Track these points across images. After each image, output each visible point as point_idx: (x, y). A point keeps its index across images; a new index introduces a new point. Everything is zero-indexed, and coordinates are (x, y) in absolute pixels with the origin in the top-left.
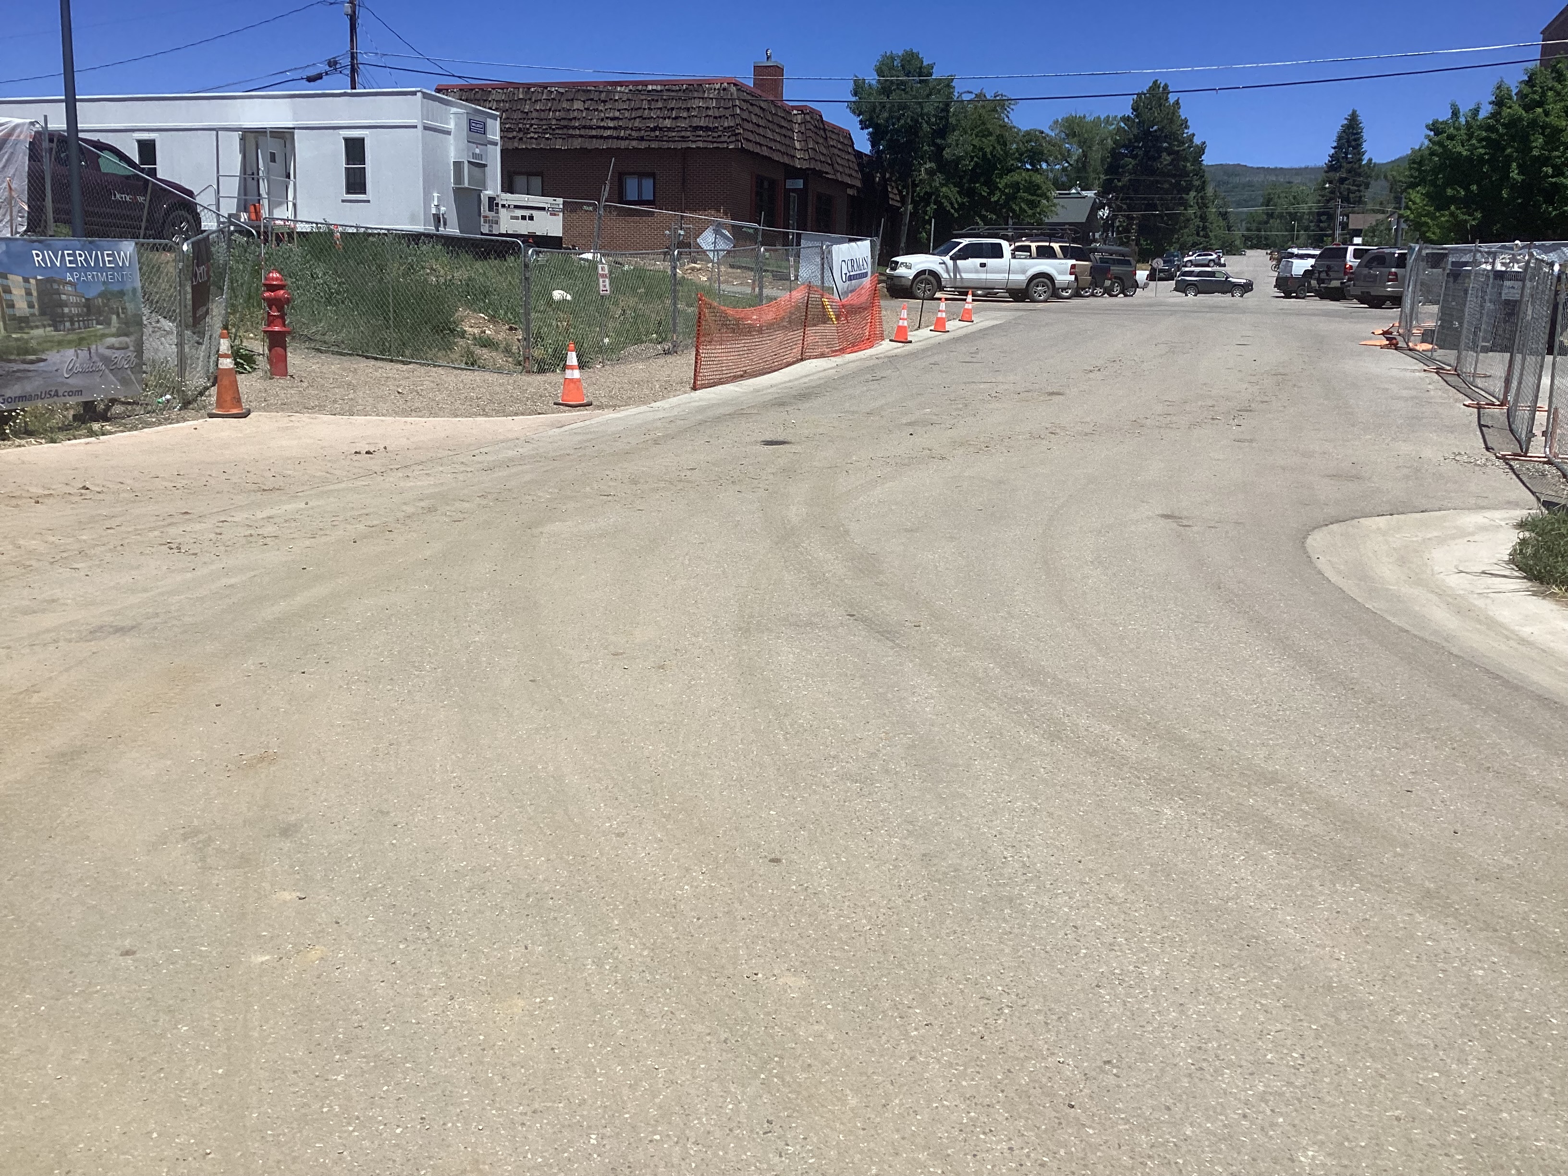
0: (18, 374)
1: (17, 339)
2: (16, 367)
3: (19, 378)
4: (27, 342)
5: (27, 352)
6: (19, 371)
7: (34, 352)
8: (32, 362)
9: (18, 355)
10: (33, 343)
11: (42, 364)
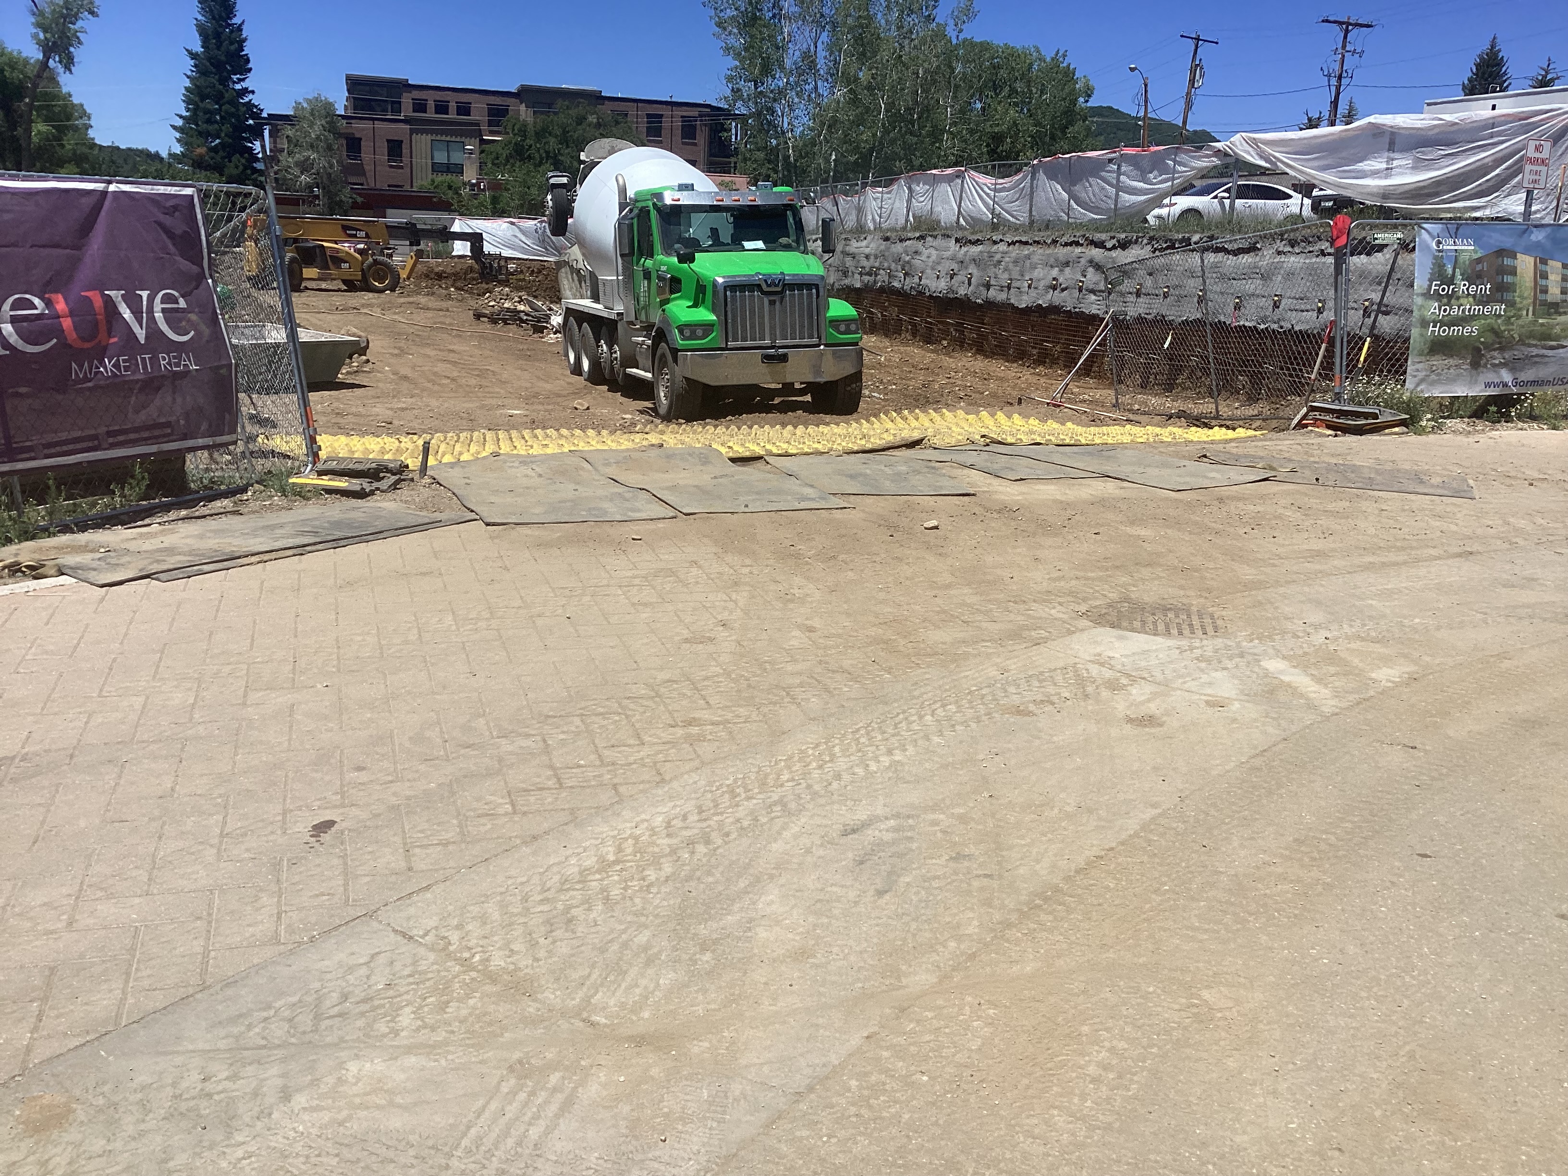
0: (1537, 359)
1: (1542, 325)
2: (1535, 351)
3: (1536, 363)
4: (1552, 327)
5: (1549, 337)
6: (1537, 356)
7: (1557, 338)
8: (1552, 348)
9: (1540, 340)
10: (1557, 330)
11: (1561, 351)
